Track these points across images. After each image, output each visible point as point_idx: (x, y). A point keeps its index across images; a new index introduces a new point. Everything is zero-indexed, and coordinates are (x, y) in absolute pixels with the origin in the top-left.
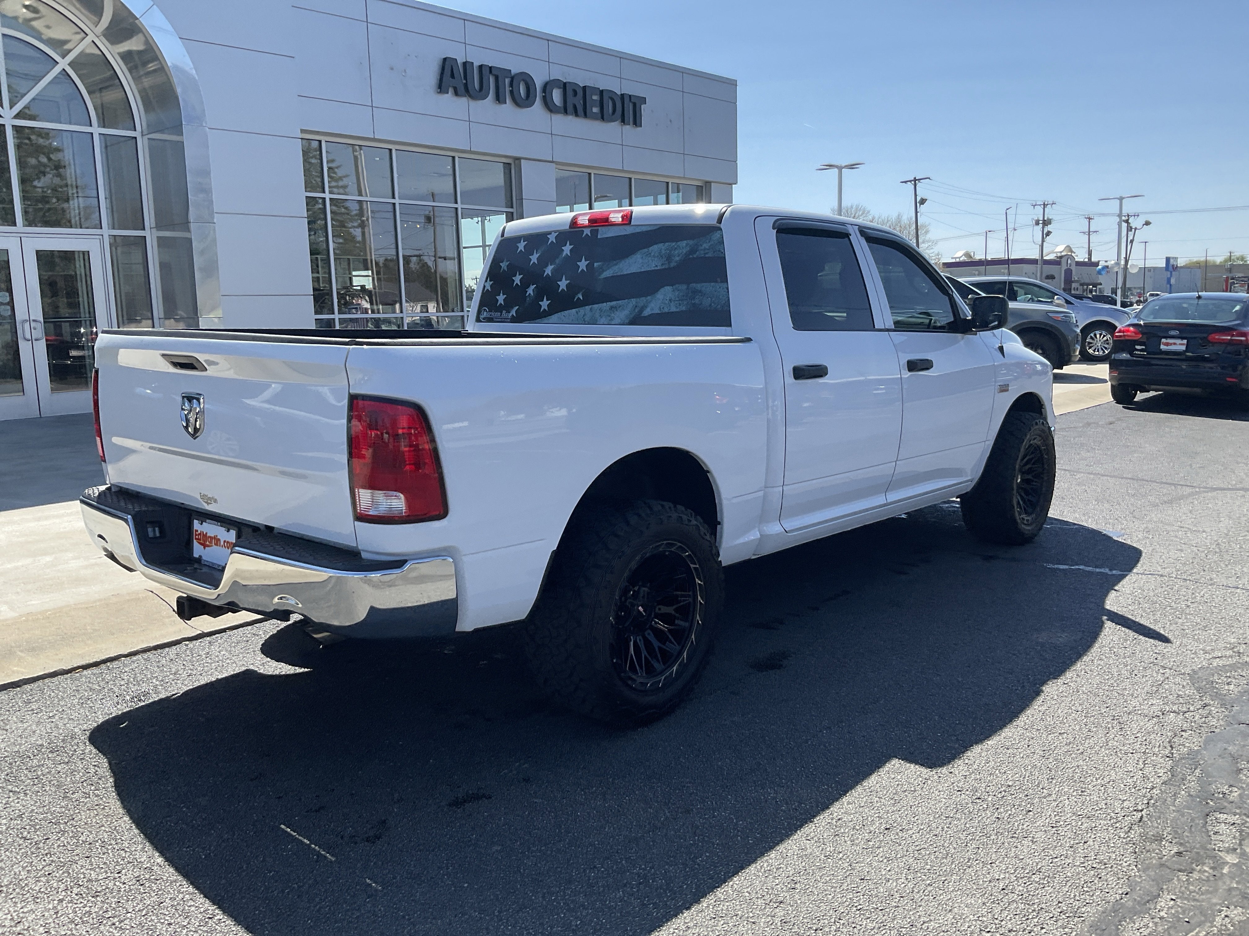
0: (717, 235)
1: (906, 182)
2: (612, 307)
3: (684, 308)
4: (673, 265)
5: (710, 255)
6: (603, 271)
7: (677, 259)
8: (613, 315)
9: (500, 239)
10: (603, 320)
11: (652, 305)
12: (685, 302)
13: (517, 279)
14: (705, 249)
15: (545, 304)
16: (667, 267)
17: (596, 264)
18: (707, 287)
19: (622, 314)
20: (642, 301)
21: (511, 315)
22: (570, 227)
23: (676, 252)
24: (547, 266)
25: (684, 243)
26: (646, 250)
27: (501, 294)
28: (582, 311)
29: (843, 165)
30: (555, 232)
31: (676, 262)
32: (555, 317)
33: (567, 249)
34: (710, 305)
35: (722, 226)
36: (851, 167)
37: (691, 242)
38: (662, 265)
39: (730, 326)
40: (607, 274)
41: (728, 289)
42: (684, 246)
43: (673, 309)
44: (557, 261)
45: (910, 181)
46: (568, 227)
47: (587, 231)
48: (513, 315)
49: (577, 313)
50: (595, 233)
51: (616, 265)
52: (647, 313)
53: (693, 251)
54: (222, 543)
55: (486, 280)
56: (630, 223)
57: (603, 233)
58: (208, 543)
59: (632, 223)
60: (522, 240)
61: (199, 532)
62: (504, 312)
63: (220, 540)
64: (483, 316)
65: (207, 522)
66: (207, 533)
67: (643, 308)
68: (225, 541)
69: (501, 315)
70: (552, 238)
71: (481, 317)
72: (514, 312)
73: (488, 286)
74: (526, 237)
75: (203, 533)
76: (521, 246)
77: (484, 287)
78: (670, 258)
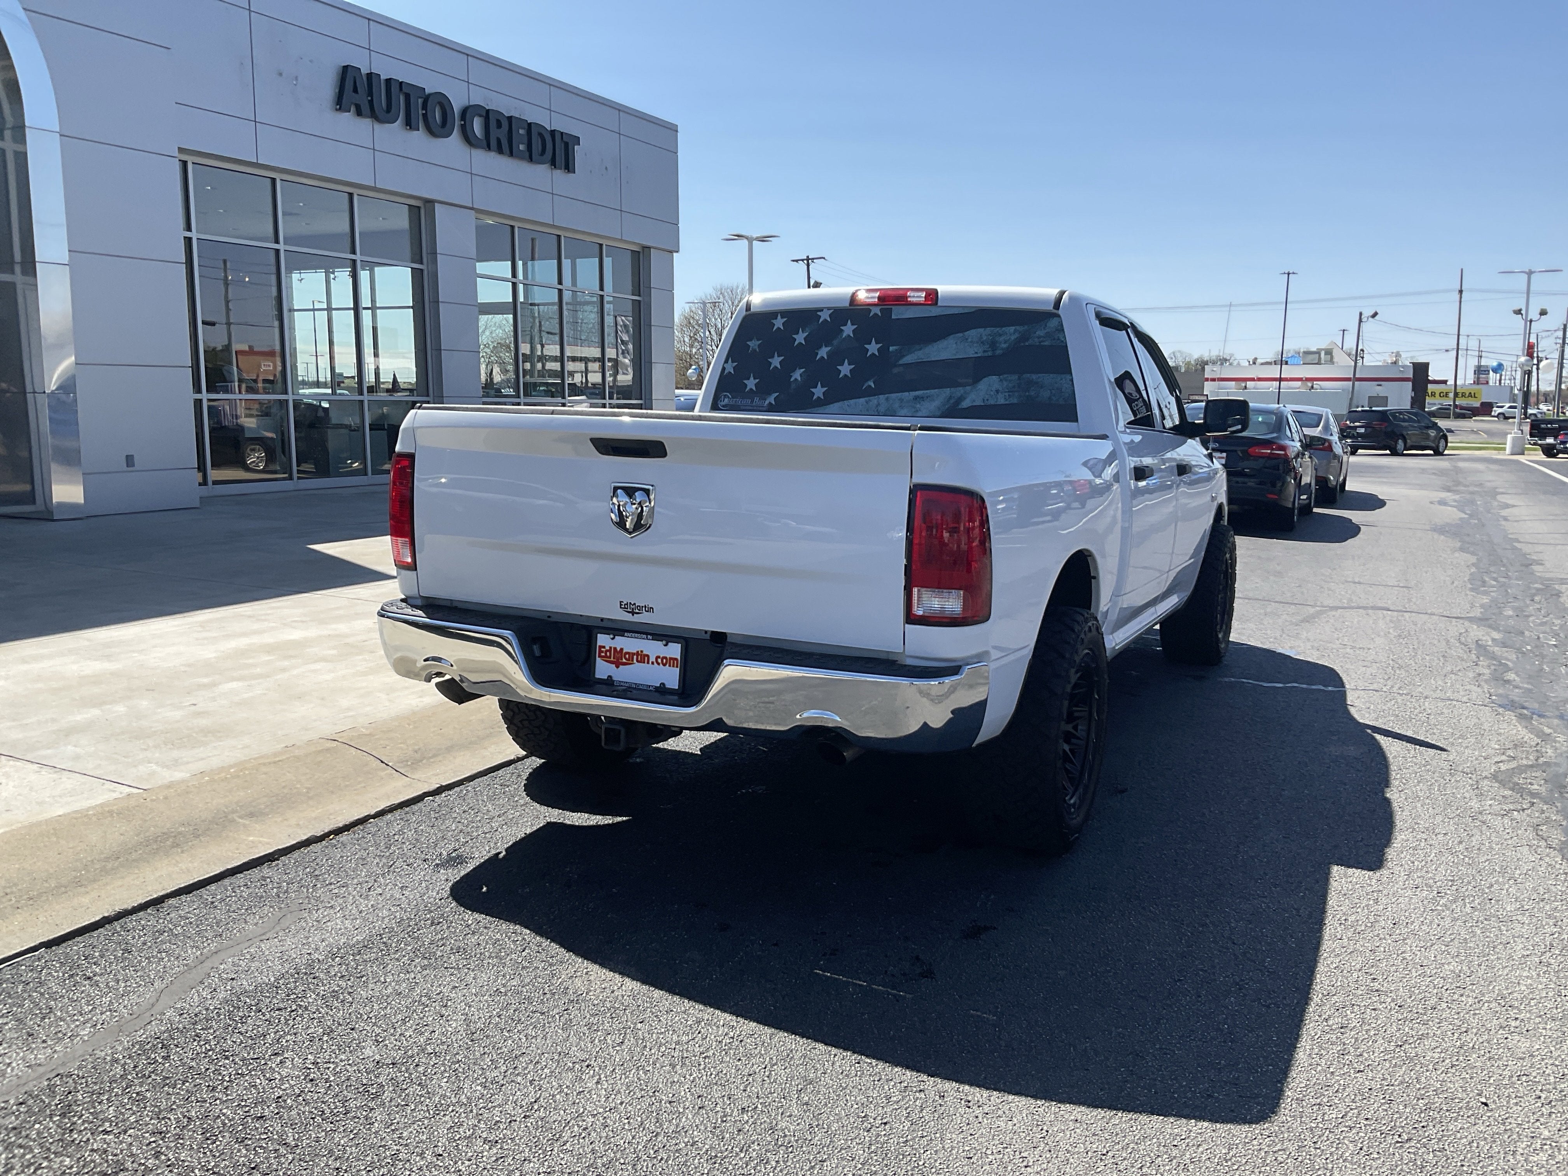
0: (1053, 323)
1: (797, 261)
2: (916, 398)
3: (1015, 401)
4: (998, 352)
5: (1046, 343)
6: (904, 356)
7: (1004, 346)
8: (918, 406)
9: (744, 313)
10: (904, 412)
11: (973, 396)
12: (1016, 394)
13: (776, 362)
14: (1039, 337)
15: (819, 391)
16: (990, 354)
17: (891, 349)
18: (1047, 379)
19: (933, 405)
20: (959, 391)
21: (767, 402)
22: (850, 305)
23: (1002, 339)
24: (821, 347)
25: (1012, 329)
26: (960, 335)
27: (752, 378)
28: (874, 400)
29: (755, 236)
30: (829, 309)
31: (1002, 349)
32: (835, 407)
33: (848, 329)
34: (1050, 398)
35: (1060, 312)
36: (763, 239)
37: (1020, 328)
38: (984, 351)
39: (1077, 421)
40: (909, 359)
41: (1072, 380)
42: (1011, 333)
43: (1002, 401)
44: (835, 342)
45: (803, 260)
46: (847, 305)
47: (876, 310)
48: (771, 402)
49: (867, 402)
50: (887, 313)
51: (920, 349)
52: (966, 404)
53: (1024, 337)
54: (652, 659)
55: (726, 361)
56: (936, 303)
57: (899, 313)
58: (624, 660)
59: (939, 304)
60: (779, 317)
61: (608, 648)
62: (756, 399)
63: (648, 656)
64: (723, 403)
65: (623, 636)
66: (622, 649)
67: (961, 399)
68: (657, 657)
69: (752, 402)
70: (825, 316)
71: (720, 404)
72: (771, 399)
73: (730, 368)
74: (785, 313)
75: (615, 649)
76: (779, 323)
77: (724, 369)
78: (993, 345)
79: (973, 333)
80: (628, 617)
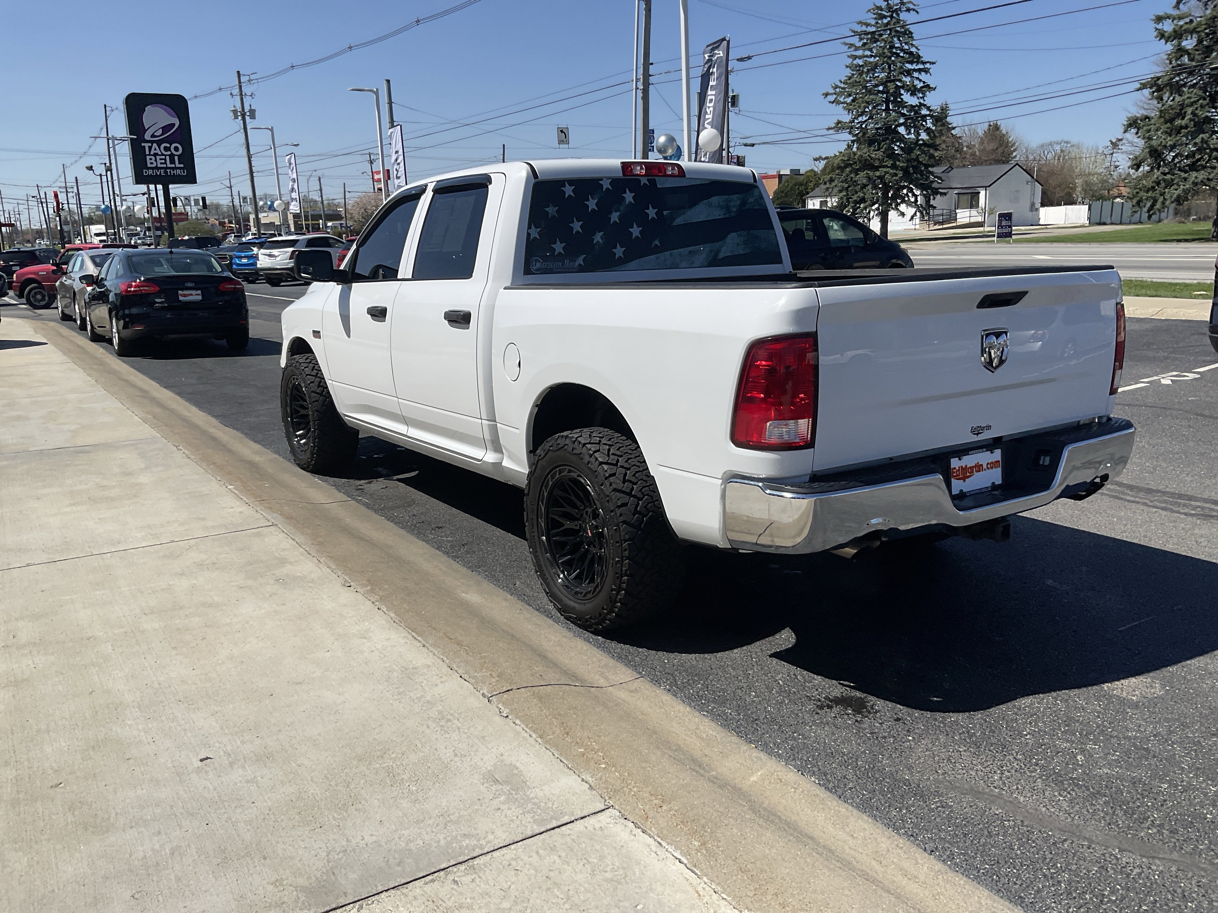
0: (756, 192)
2: (690, 252)
3: (749, 251)
4: (733, 214)
5: (756, 207)
6: (675, 219)
7: (734, 210)
8: (693, 259)
9: (533, 181)
10: (683, 264)
11: (724, 249)
12: (749, 246)
13: (577, 226)
14: (751, 203)
16: (727, 216)
17: (665, 213)
18: (762, 233)
20: (716, 246)
21: (576, 264)
22: (624, 175)
23: (731, 204)
24: (612, 212)
25: (735, 196)
26: (706, 201)
27: (558, 243)
28: (662, 256)
30: (608, 178)
31: (734, 212)
32: (633, 264)
33: (629, 197)
34: (766, 247)
35: (758, 184)
37: (739, 196)
38: (724, 214)
39: (782, 263)
40: (679, 221)
41: (775, 234)
42: (735, 200)
43: (742, 252)
44: (622, 208)
46: (620, 174)
47: (644, 181)
48: (580, 265)
49: (657, 258)
50: (653, 182)
51: (684, 213)
52: (721, 255)
53: (744, 203)
54: (985, 467)
55: (529, 227)
56: (684, 176)
57: (662, 183)
58: (968, 474)
59: (687, 176)
60: (567, 185)
61: (957, 468)
62: (567, 261)
63: (982, 465)
64: (535, 268)
65: (968, 454)
66: (966, 466)
67: (718, 252)
68: (988, 464)
69: (563, 265)
70: (606, 185)
71: (533, 268)
72: (580, 261)
73: (535, 233)
74: (571, 182)
75: (962, 467)
76: (569, 190)
77: (529, 235)
78: (728, 208)
79: (715, 199)
80: (975, 438)
